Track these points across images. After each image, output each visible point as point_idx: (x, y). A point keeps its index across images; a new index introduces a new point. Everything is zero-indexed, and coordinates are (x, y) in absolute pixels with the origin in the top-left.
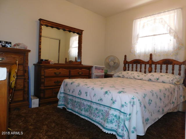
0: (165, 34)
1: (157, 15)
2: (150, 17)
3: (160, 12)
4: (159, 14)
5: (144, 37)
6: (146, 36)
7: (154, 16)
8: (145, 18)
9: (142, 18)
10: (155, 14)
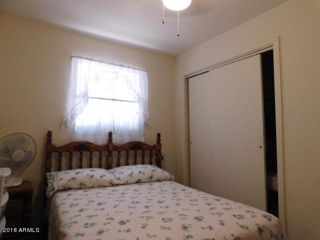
0: (130, 101)
1: (118, 67)
2: (106, 64)
3: (123, 65)
4: (121, 67)
5: (96, 98)
6: (100, 98)
7: (113, 66)
8: (98, 63)
9: (91, 60)
10: (116, 63)
